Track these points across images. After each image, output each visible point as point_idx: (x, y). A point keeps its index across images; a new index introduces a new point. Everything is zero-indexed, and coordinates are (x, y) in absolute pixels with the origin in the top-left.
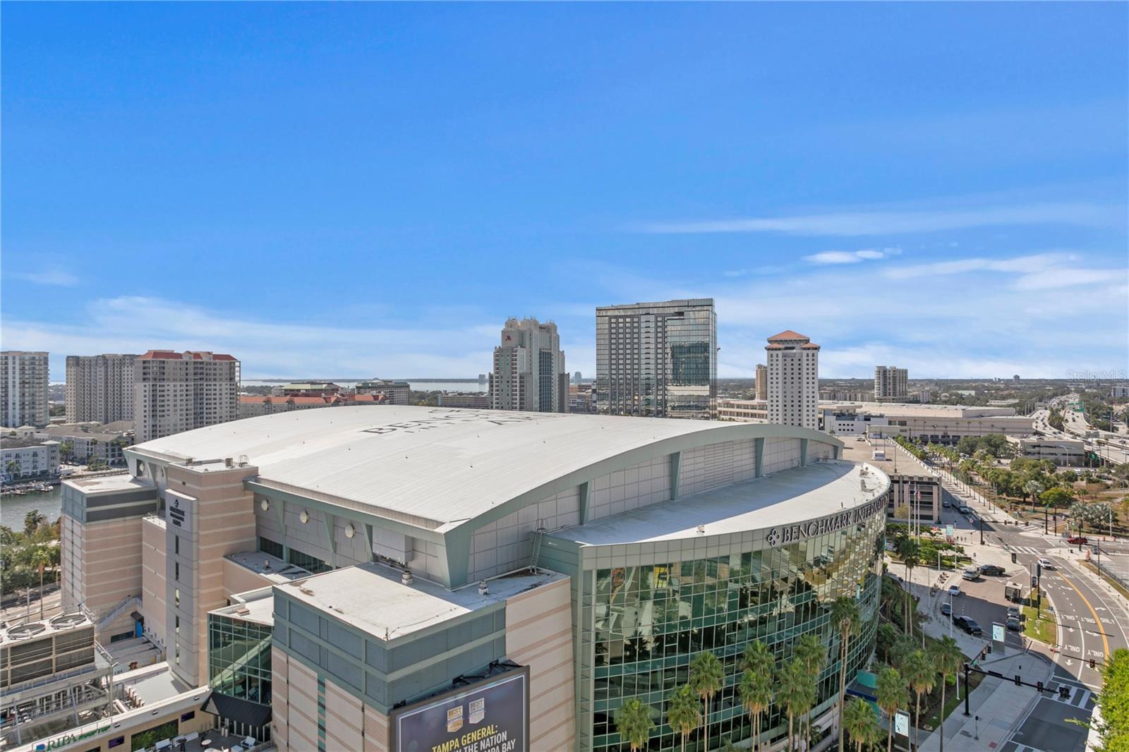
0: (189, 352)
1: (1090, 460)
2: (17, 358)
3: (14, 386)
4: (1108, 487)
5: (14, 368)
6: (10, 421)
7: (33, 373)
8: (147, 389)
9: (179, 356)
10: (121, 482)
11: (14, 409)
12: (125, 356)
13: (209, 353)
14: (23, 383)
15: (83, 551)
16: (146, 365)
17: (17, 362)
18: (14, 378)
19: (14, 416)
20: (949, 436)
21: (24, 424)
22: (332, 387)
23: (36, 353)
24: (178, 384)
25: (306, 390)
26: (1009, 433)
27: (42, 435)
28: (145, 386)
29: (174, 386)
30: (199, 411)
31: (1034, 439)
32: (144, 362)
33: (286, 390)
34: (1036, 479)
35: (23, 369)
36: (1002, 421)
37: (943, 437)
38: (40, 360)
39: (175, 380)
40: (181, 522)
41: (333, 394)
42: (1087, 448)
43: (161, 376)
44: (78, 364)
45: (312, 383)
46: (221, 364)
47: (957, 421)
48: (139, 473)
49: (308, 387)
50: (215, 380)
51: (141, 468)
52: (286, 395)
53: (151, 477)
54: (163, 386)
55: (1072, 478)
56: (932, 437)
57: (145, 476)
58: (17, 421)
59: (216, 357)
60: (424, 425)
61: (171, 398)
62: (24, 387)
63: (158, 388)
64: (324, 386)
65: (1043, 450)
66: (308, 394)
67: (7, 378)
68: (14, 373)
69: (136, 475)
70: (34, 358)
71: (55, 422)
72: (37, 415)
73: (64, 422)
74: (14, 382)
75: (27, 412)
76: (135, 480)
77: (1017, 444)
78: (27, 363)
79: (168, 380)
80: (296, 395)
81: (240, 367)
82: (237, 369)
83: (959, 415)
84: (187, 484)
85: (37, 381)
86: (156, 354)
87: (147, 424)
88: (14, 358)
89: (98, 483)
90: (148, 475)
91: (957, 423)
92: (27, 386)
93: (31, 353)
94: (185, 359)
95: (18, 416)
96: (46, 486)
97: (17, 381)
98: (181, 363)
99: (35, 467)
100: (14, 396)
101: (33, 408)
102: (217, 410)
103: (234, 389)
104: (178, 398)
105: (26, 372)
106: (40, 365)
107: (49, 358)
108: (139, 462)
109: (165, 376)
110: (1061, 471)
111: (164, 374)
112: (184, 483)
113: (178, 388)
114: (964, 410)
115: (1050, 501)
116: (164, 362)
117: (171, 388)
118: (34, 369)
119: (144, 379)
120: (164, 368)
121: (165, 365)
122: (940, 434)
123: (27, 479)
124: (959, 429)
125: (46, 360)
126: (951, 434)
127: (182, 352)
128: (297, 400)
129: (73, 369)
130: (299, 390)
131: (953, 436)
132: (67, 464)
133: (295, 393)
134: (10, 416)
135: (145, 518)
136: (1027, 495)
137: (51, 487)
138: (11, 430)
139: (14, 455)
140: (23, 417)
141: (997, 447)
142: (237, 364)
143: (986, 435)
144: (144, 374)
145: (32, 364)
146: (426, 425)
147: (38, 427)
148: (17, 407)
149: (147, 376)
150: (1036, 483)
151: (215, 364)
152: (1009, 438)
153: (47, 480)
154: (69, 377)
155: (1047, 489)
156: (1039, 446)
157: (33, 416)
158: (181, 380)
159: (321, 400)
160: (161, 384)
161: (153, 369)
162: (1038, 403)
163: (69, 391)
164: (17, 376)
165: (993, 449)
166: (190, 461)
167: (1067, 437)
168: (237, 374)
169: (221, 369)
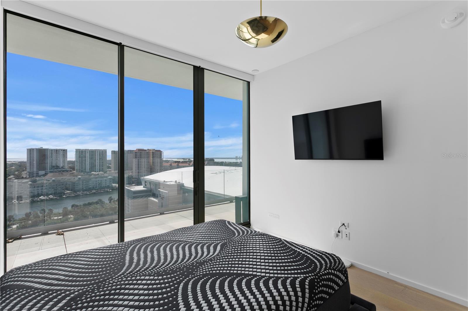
0: (148, 149)
2: (98, 151)
3: (97, 160)
5: (97, 154)
6: (96, 170)
7: (103, 156)
8: (136, 161)
9: (145, 150)
10: (140, 188)
11: (97, 167)
12: (128, 150)
13: (154, 149)
14: (100, 159)
15: (132, 207)
16: (136, 153)
17: (98, 152)
18: (97, 157)
19: (97, 169)
21: (100, 171)
22: (190, 160)
23: (103, 150)
24: (145, 159)
25: (182, 161)
27: (106, 175)
28: (136, 160)
29: (144, 160)
30: (151, 168)
32: (136, 152)
33: (175, 161)
35: (100, 155)
38: (104, 152)
39: (144, 158)
40: (164, 199)
41: (191, 162)
43: (141, 157)
44: (115, 153)
45: (184, 159)
46: (158, 153)
48: (145, 185)
49: (182, 160)
50: (156, 158)
51: (146, 184)
52: (176, 163)
53: (149, 186)
54: (141, 160)
57: (147, 186)
58: (98, 170)
59: (156, 151)
60: (229, 172)
61: (143, 163)
62: (100, 160)
63: (140, 161)
64: (187, 160)
66: (183, 162)
67: (95, 157)
68: (97, 156)
69: (144, 186)
70: (103, 151)
71: (109, 171)
72: (104, 169)
73: (111, 171)
74: (97, 159)
75: (101, 168)
76: (144, 187)
78: (101, 153)
79: (143, 158)
80: (179, 163)
81: (163, 154)
82: (162, 154)
84: (165, 188)
85: (104, 158)
86: (139, 150)
87: (136, 172)
88: (97, 151)
89: (134, 188)
90: (148, 186)
92: (101, 160)
93: (102, 150)
94: (147, 151)
95: (98, 169)
96: (110, 190)
97: (98, 158)
98: (146, 153)
99: (106, 184)
100: (97, 163)
101: (103, 166)
102: (157, 168)
103: (162, 161)
104: (145, 164)
105: (101, 156)
106: (104, 153)
107: (107, 151)
108: (145, 182)
109: (142, 157)
111: (141, 156)
112: (164, 188)
113: (145, 160)
116: (141, 152)
117: (143, 161)
118: (103, 154)
119: (136, 158)
120: (141, 154)
121: (142, 153)
123: (104, 188)
125: (106, 151)
127: (146, 149)
128: (180, 164)
129: (113, 155)
130: (180, 161)
132: (114, 184)
133: (179, 162)
134: (96, 169)
135: (149, 198)
137: (111, 190)
138: (97, 173)
139: (100, 180)
140: (100, 169)
142: (162, 153)
144: (136, 156)
145: (102, 153)
146: (230, 172)
147: (104, 172)
148: (98, 166)
149: (136, 157)
151: (156, 153)
153: (109, 188)
154: (112, 157)
157: (103, 169)
158: (146, 158)
159: (187, 165)
160: (140, 159)
161: (138, 154)
163: (112, 161)
164: (98, 157)
166: (164, 181)
168: (162, 156)
169: (158, 155)
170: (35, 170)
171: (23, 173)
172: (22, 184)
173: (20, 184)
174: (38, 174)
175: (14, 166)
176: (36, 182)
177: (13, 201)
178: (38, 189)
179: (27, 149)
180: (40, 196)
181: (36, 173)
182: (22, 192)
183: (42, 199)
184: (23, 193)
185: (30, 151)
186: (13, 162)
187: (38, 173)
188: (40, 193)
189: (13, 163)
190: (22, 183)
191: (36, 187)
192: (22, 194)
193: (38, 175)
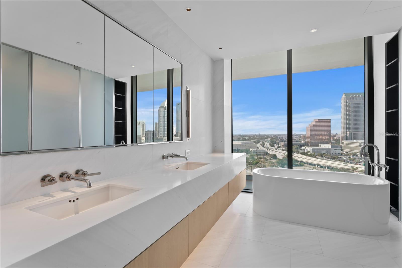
1: (266, 154)
4: (268, 160)
20: (238, 149)
26: (250, 148)
31: (256, 149)
34: (252, 159)
36: (250, 145)
37: (237, 149)
42: (266, 151)
47: (240, 145)
55: (261, 158)
56: (235, 149)
65: (257, 152)
77: (252, 151)
83: (241, 143)
91: (240, 146)
110: (259, 156)
114: (242, 142)
115: (254, 164)
122: (236, 149)
124: (241, 147)
126: (239, 149)
131: (240, 149)
136: (249, 163)
141: (248, 152)
143: (246, 148)
150: (251, 160)
152: (251, 149)
155: (254, 161)
156: (257, 151)
162: (261, 140)
165: (247, 152)
167: (264, 149)
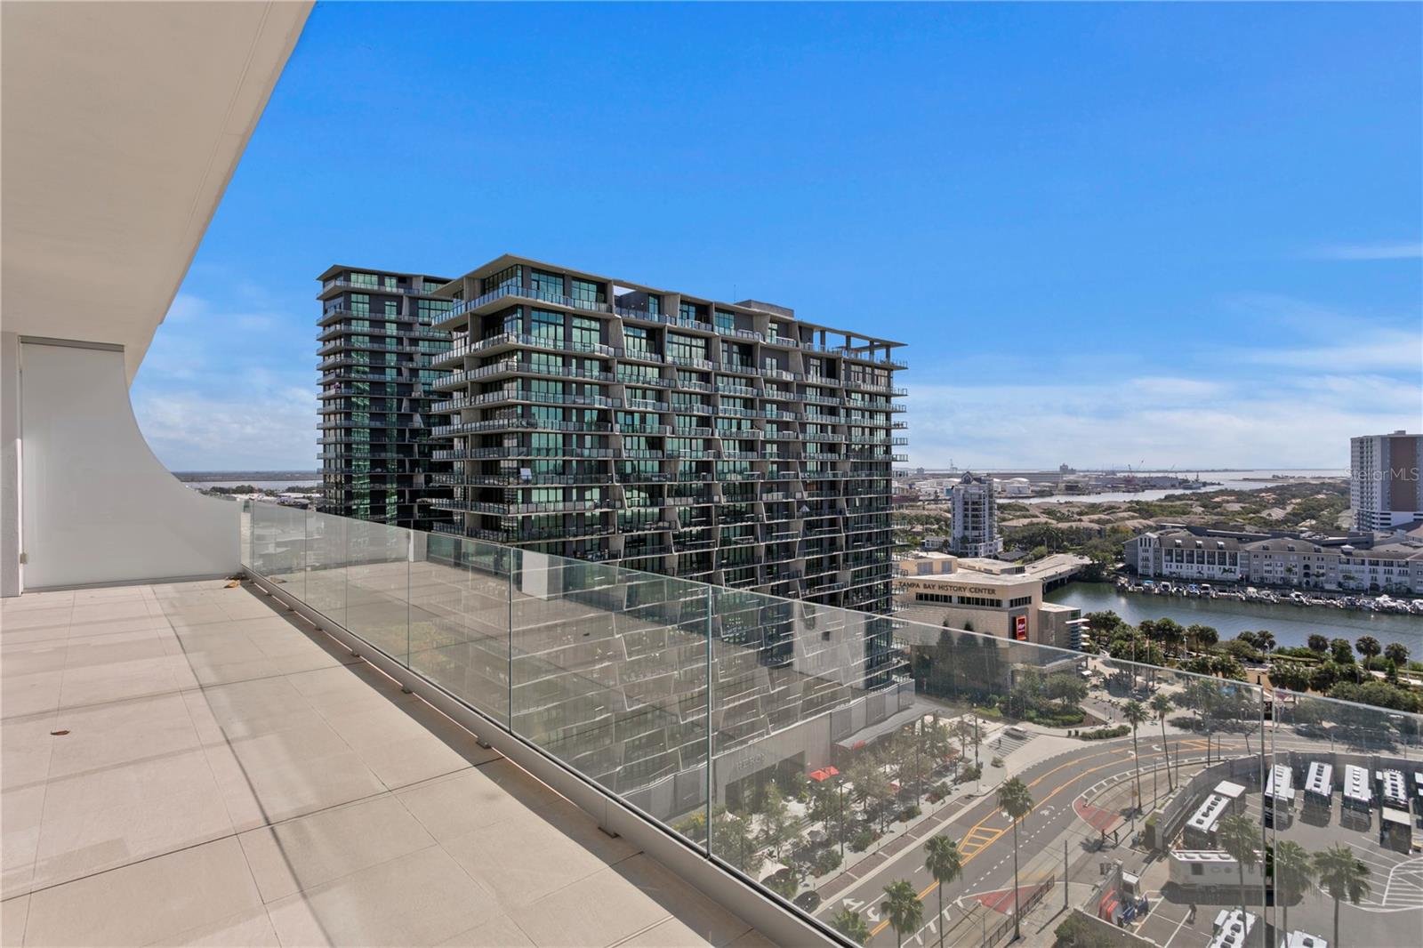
170: (1377, 507)
171: (1345, 513)
172: (1322, 548)
173: (1317, 546)
174: (1389, 522)
175: (1324, 491)
176: (1373, 546)
177: (1293, 595)
178: (1374, 571)
179: (1353, 440)
180: (1380, 596)
181: (1382, 519)
182: (1321, 571)
183: (1385, 605)
184: (1323, 575)
185: (1362, 446)
186: (1329, 478)
187: (1389, 519)
188: (1381, 581)
189: (1323, 484)
190: (1323, 546)
191: (1367, 563)
192: (1321, 578)
193: (1389, 524)
